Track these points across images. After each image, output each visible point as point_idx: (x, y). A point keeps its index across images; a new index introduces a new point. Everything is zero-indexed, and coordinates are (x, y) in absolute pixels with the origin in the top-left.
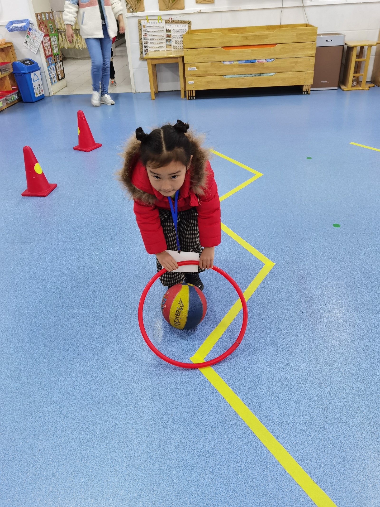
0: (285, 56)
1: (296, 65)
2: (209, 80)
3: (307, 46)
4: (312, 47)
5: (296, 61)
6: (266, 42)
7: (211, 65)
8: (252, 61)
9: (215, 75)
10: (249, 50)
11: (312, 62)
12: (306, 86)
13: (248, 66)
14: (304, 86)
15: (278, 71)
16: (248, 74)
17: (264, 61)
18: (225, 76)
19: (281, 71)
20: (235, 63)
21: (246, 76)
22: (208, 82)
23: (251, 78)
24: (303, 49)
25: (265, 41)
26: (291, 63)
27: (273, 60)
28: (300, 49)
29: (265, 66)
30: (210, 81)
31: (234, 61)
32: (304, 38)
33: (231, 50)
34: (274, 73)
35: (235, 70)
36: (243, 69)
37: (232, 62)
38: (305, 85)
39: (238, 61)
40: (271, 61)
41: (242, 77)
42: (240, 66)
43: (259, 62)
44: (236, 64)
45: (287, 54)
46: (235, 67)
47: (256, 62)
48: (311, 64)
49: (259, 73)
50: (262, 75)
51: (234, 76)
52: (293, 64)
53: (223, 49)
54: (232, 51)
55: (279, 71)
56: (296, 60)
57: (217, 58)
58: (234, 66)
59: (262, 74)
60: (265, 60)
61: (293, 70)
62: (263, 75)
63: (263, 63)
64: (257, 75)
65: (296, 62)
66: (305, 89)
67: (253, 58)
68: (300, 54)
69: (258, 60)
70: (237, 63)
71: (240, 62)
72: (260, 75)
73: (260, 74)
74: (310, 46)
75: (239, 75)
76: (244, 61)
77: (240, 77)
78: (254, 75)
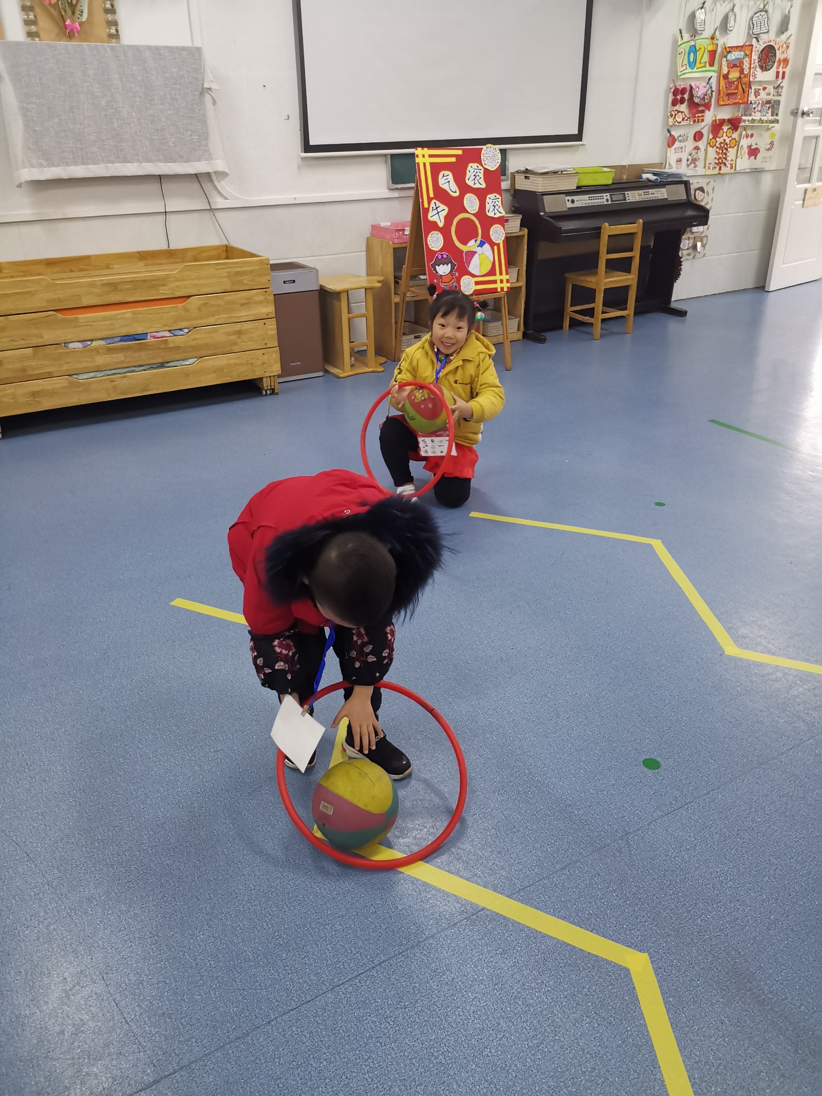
0: (212, 320)
1: (240, 338)
2: (35, 389)
3: (256, 298)
4: (265, 298)
5: (238, 329)
6: (164, 292)
7: (35, 354)
8: (137, 337)
9: (50, 376)
10: (127, 313)
11: (271, 329)
12: (269, 378)
13: (129, 348)
14: (264, 380)
15: (201, 352)
16: (135, 367)
17: (167, 334)
18: (75, 376)
19: (210, 352)
20: (95, 344)
21: (129, 372)
22: (34, 394)
23: (142, 374)
24: (248, 303)
25: (161, 291)
26: (229, 334)
27: (186, 331)
28: (242, 305)
29: (171, 345)
30: (38, 392)
31: (92, 340)
32: (245, 282)
33: (80, 316)
34: (196, 359)
35: (100, 360)
36: (120, 357)
37: (89, 343)
38: (266, 377)
39: (102, 339)
40: (182, 332)
41: (120, 373)
42: (110, 350)
43: (154, 337)
44: (100, 347)
45: (216, 317)
46: (98, 353)
47: (149, 337)
48: (270, 333)
49: (160, 360)
50: (166, 365)
51: (99, 374)
52: (234, 337)
53: (60, 315)
54: (83, 317)
55: (204, 353)
56: (238, 327)
57: (48, 336)
58: (97, 351)
59: (168, 362)
60: (168, 332)
61: (235, 348)
62: (170, 365)
63: (167, 340)
64: (155, 366)
65: (239, 333)
66: (266, 384)
67: (140, 330)
68: (243, 314)
69: (152, 334)
70: (102, 343)
71: (109, 341)
72: (162, 365)
73: (162, 363)
74: (262, 298)
75: (110, 370)
76: (119, 338)
77: (115, 374)
78: (148, 367)
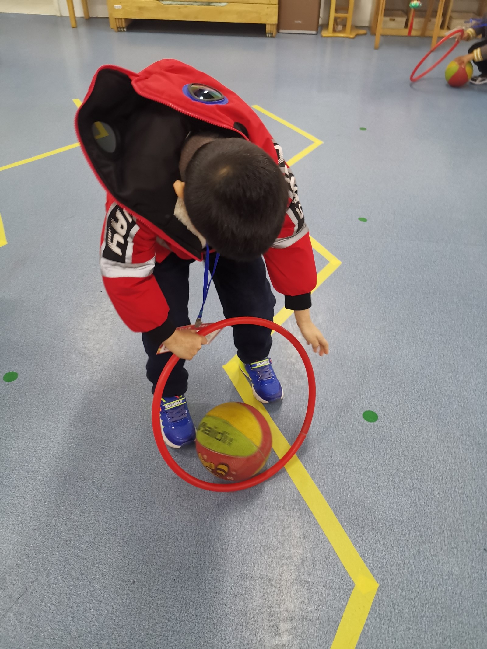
2: (141, 5)
12: (270, 25)
14: (267, 26)
18: (161, 2)
21: (188, 5)
22: (140, 8)
23: (196, 7)
30: (143, 7)
34: (226, 3)
41: (185, 5)
50: (211, 4)
51: (174, 3)
55: (232, 1)
61: (251, 1)
64: (204, 4)
66: (268, 29)
73: (209, 2)
75: (180, 1)
77: (182, 4)
78: (200, 3)
